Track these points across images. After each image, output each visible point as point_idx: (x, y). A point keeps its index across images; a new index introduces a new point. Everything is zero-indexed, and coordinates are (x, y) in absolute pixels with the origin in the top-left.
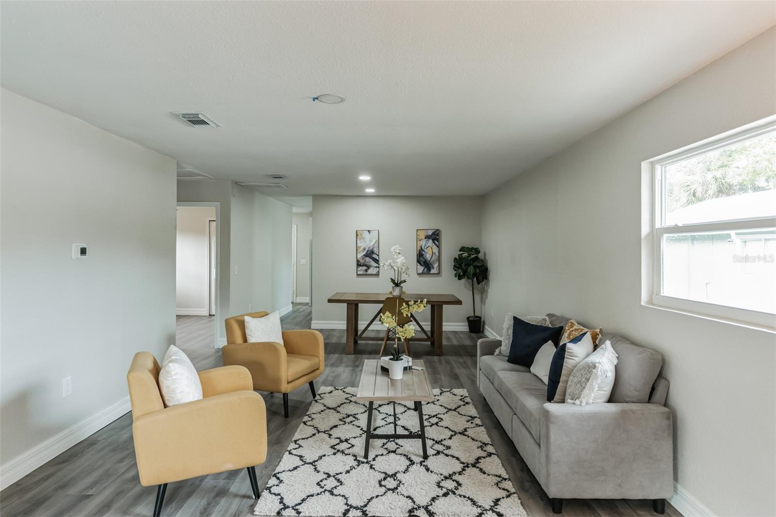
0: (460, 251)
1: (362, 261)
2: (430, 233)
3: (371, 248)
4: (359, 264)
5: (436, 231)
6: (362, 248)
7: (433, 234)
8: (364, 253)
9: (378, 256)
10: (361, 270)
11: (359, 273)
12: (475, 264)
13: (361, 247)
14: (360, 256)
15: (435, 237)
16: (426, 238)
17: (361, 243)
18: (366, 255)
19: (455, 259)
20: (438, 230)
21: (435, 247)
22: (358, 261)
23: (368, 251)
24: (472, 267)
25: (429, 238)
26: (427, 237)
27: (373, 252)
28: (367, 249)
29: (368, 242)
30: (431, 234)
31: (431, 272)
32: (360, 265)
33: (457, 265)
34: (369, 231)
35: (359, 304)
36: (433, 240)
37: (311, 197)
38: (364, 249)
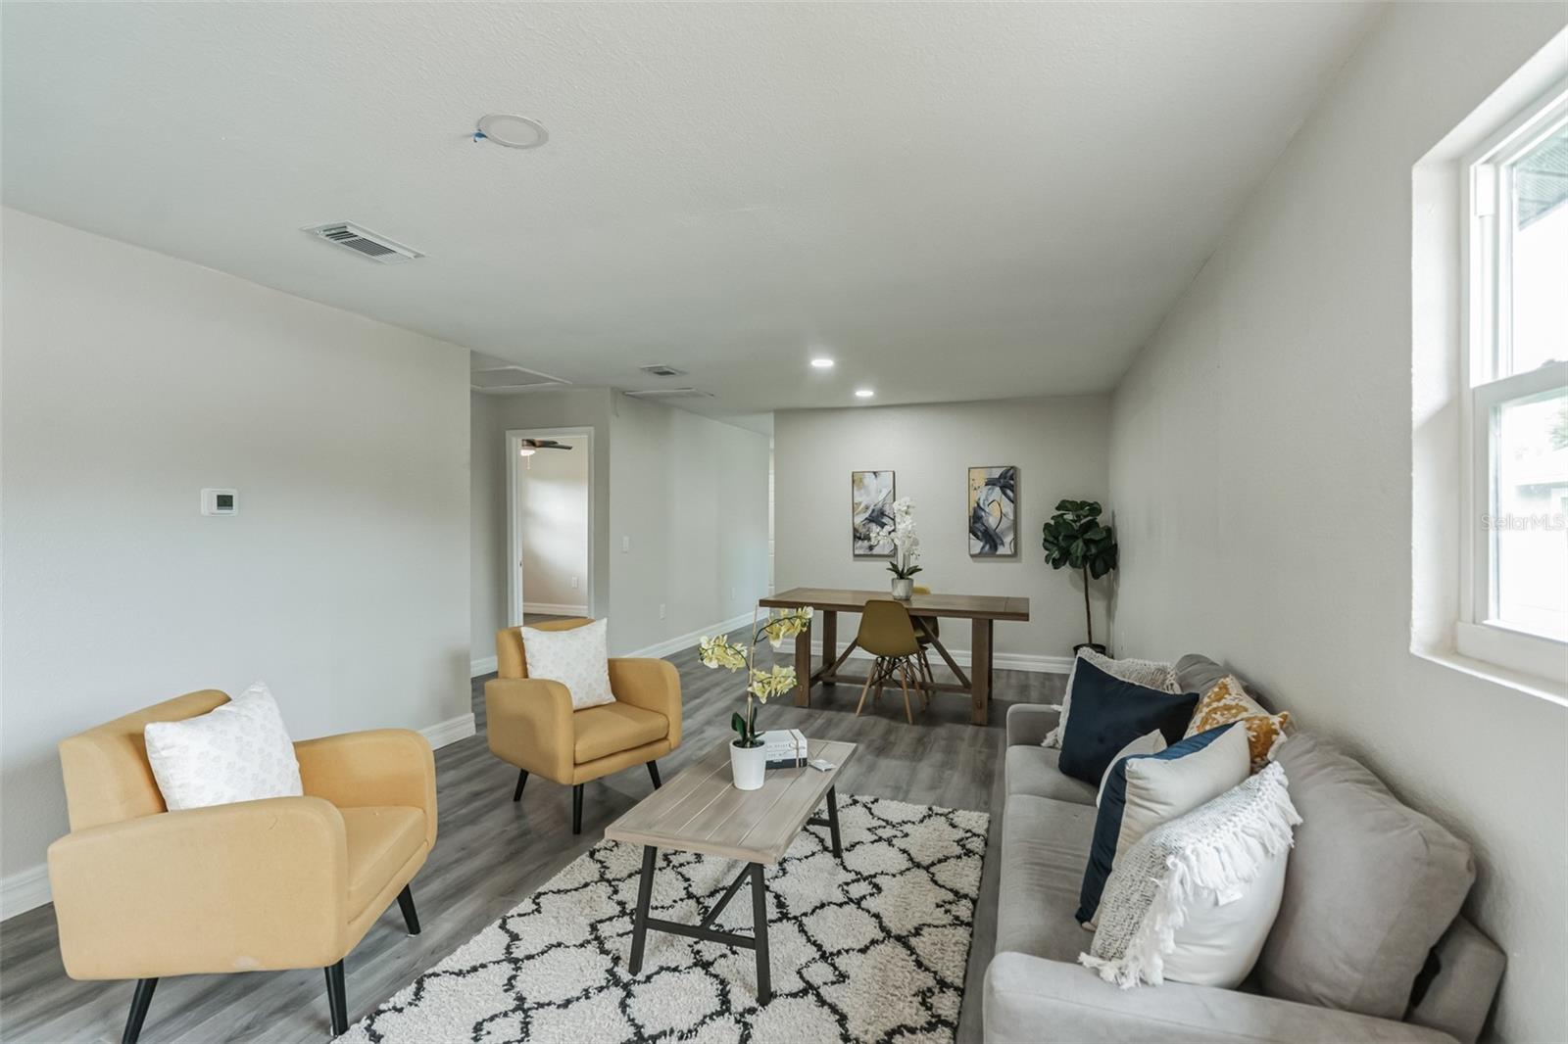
0: (1058, 509)
1: (863, 531)
2: (996, 474)
3: (880, 506)
4: (858, 535)
5: (1009, 470)
6: (862, 506)
7: (1003, 476)
8: (867, 515)
9: (893, 520)
10: (861, 548)
11: (857, 552)
12: (1088, 536)
13: (860, 503)
14: (859, 520)
15: (1007, 482)
16: (986, 485)
17: (861, 496)
18: (871, 520)
19: (1047, 526)
20: (1012, 467)
21: (1005, 500)
22: (855, 530)
23: (873, 511)
24: (1080, 543)
25: (994, 485)
26: (991, 483)
27: (882, 514)
28: (872, 507)
29: (874, 494)
30: (997, 476)
31: (998, 553)
32: (860, 538)
33: (1051, 539)
34: (875, 473)
35: (838, 613)
36: (1003, 488)
37: (772, 415)
38: (867, 508)
